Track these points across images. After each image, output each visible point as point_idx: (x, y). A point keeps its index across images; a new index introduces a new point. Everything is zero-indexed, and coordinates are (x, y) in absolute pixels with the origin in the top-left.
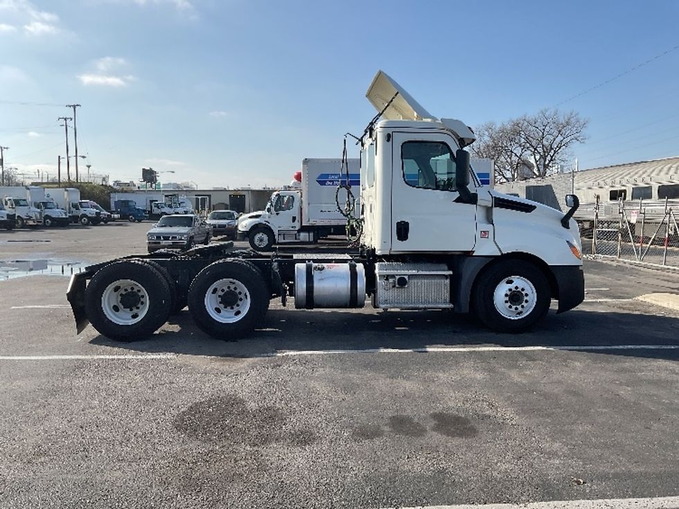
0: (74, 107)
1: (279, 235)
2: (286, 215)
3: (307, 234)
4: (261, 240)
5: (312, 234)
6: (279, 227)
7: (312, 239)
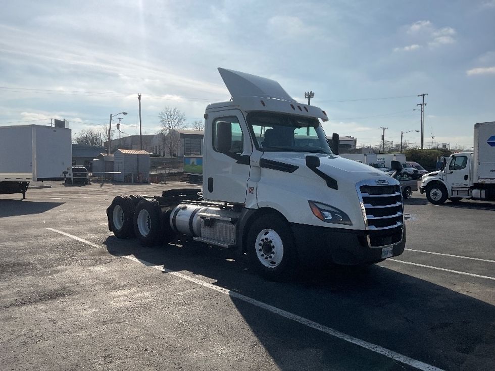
0: (424, 95)
1: (452, 191)
2: (459, 174)
3: (479, 191)
4: (435, 194)
5: (483, 192)
6: (453, 184)
7: (483, 196)
